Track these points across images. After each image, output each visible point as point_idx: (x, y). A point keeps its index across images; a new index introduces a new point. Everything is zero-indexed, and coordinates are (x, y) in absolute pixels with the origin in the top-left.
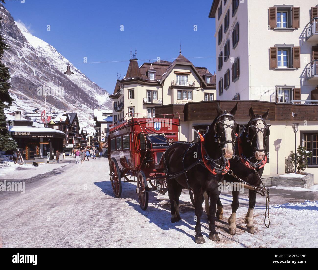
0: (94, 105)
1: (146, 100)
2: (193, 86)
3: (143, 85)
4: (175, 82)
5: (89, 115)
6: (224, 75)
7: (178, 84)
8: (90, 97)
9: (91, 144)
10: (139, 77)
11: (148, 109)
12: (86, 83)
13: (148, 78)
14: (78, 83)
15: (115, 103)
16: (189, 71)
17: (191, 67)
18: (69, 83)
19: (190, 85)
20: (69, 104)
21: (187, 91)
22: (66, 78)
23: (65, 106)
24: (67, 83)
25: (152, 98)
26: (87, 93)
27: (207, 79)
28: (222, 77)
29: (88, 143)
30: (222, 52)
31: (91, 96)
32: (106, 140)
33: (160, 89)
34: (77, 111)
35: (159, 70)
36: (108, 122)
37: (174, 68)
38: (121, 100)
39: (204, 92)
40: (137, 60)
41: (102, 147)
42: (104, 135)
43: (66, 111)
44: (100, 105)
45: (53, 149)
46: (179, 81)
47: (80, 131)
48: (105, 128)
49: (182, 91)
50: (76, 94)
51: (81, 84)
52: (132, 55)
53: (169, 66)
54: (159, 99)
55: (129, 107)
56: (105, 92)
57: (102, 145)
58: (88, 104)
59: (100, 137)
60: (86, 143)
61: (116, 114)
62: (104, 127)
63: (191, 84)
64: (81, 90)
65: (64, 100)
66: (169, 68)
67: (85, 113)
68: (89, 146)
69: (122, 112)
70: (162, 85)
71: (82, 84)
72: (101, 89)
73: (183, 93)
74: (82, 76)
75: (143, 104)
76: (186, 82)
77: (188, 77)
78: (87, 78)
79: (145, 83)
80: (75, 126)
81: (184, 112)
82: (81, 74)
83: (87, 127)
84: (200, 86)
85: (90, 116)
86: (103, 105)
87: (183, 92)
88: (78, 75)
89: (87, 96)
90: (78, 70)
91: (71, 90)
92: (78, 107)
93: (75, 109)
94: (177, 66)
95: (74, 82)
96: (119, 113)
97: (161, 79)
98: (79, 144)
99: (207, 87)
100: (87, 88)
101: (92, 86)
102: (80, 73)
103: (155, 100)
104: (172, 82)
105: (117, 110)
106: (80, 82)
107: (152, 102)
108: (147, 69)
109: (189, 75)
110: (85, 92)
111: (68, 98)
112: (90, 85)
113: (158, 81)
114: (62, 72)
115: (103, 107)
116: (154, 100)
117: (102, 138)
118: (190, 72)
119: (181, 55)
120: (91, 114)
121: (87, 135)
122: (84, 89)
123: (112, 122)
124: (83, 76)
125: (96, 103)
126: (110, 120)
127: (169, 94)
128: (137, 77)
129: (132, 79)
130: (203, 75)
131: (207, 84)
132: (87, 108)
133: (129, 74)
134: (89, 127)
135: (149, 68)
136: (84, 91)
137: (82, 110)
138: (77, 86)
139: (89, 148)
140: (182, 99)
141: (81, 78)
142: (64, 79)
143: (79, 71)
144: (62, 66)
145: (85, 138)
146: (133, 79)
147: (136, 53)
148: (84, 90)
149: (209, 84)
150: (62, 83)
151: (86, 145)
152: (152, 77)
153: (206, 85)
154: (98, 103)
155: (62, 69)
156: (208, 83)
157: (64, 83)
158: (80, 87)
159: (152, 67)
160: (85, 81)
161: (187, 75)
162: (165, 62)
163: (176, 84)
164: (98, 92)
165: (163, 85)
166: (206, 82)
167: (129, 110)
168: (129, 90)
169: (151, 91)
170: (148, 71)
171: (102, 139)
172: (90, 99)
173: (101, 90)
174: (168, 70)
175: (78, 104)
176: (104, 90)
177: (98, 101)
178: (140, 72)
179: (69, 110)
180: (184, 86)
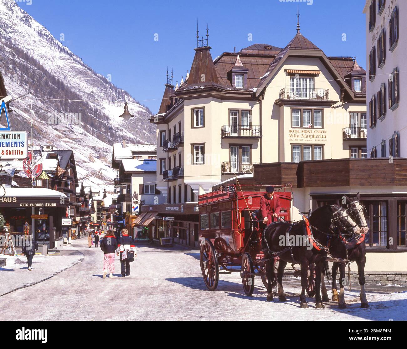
0: (100, 127)
1: (228, 129)
2: (325, 99)
3: (222, 99)
4: (288, 90)
5: (90, 151)
6: (378, 93)
7: (294, 97)
8: (91, 109)
9: (99, 218)
10: (214, 84)
11: (232, 148)
12: (82, 76)
13: (232, 85)
14: (65, 77)
15: (161, 132)
16: (315, 68)
17: (320, 60)
18: (45, 78)
19: (317, 96)
20: (45, 125)
21: (311, 110)
22: (37, 65)
23: (37, 131)
24: (41, 77)
25: (240, 125)
26: (84, 99)
27: (355, 83)
28: (375, 95)
29: (92, 215)
30: (374, 46)
31: (95, 107)
32: (142, 210)
33: (256, 107)
34: (63, 141)
35: (254, 67)
36: (146, 172)
37: (285, 63)
38: (175, 128)
39: (348, 110)
40: (209, 48)
41: (134, 225)
42: (137, 198)
43: (51, 147)
44: (114, 128)
45: (55, 228)
46: (295, 90)
47: (78, 190)
48: (139, 185)
49: (302, 110)
50: (61, 102)
51: (72, 79)
52: (199, 39)
53: (274, 57)
54: (253, 128)
55: (193, 145)
56: (126, 97)
57: (134, 220)
58: (88, 126)
59: (129, 203)
60: (90, 216)
61: (165, 155)
62: (137, 182)
63: (321, 94)
64: (71, 92)
65: (35, 116)
66: (274, 63)
67: (81, 146)
68: (96, 222)
69: (177, 152)
70: (260, 98)
71: (74, 79)
72: (115, 89)
73: (304, 114)
74: (74, 59)
75: (222, 138)
76: (310, 91)
77: (313, 80)
78: (84, 66)
79: (227, 95)
80: (69, 178)
81: (297, 174)
82: (70, 55)
83: (84, 178)
84: (340, 98)
85: (93, 152)
86: (120, 128)
87: (304, 112)
88: (64, 59)
89: (85, 107)
90: (64, 47)
91: (50, 94)
92: (65, 133)
93: (59, 137)
94: (292, 59)
95: (54, 74)
96: (171, 154)
97: (258, 87)
98: (78, 219)
99: (355, 99)
100: (84, 88)
101: (95, 83)
102: (68, 54)
103: (246, 129)
104: (282, 91)
105: (167, 149)
106: (70, 74)
107: (240, 133)
108: (230, 65)
109: (316, 75)
110: (81, 96)
111: (43, 111)
112: (92, 80)
113: (251, 90)
114: (29, 52)
115: (121, 130)
116: (244, 129)
117: (133, 205)
118: (319, 70)
119: (300, 34)
120: (93, 147)
121: (91, 197)
122: (76, 91)
123: (154, 172)
124: (76, 61)
125: (105, 122)
126: (149, 168)
127: (273, 117)
128: (210, 84)
129: (201, 89)
130: (345, 74)
131: (355, 94)
132: (86, 135)
133: (194, 77)
134: (90, 178)
135: (235, 63)
136: (79, 95)
137: (74, 139)
138: (62, 84)
139: (95, 226)
140: (302, 127)
141: (71, 65)
142: (35, 68)
143: (67, 49)
144: (29, 39)
145: (87, 205)
146: (202, 87)
147: (207, 36)
148: (78, 93)
149: (358, 93)
150: (30, 79)
151: (89, 219)
152: (239, 82)
153: (353, 97)
154: (111, 122)
155: (29, 45)
156: (356, 91)
157: (33, 77)
158: (69, 86)
159: (240, 62)
160: (81, 73)
161: (312, 76)
162: (266, 47)
163: (288, 97)
164: (110, 96)
165: (263, 99)
166: (354, 89)
167: (195, 150)
168: (193, 109)
169: (238, 110)
170: (231, 70)
171: (134, 207)
172: (91, 113)
173: (116, 92)
174: (273, 66)
175: (65, 126)
176: (123, 93)
177: (110, 117)
178: (215, 73)
179: (46, 140)
180: (305, 99)
